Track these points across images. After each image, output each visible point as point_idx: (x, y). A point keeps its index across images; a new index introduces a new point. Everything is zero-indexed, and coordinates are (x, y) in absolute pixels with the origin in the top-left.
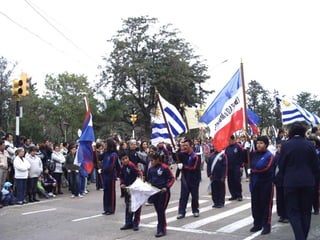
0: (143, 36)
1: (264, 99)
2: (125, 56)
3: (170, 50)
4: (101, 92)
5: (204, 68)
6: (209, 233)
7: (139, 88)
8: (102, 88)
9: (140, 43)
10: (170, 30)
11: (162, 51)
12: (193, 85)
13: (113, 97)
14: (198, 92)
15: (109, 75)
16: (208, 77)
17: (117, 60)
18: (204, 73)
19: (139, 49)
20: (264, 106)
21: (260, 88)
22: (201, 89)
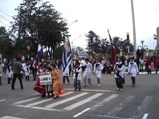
0: (33, 7)
1: (96, 40)
2: (25, 17)
3: (48, 15)
4: (12, 36)
5: (65, 24)
6: (58, 111)
7: (32, 34)
8: (13, 33)
9: (33, 11)
10: (48, 4)
11: (43, 15)
12: (60, 32)
13: (19, 38)
14: (62, 36)
15: (16, 27)
16: (68, 29)
17: (20, 19)
18: (66, 26)
19: (32, 14)
20: (96, 43)
21: (94, 34)
22: (64, 34)
